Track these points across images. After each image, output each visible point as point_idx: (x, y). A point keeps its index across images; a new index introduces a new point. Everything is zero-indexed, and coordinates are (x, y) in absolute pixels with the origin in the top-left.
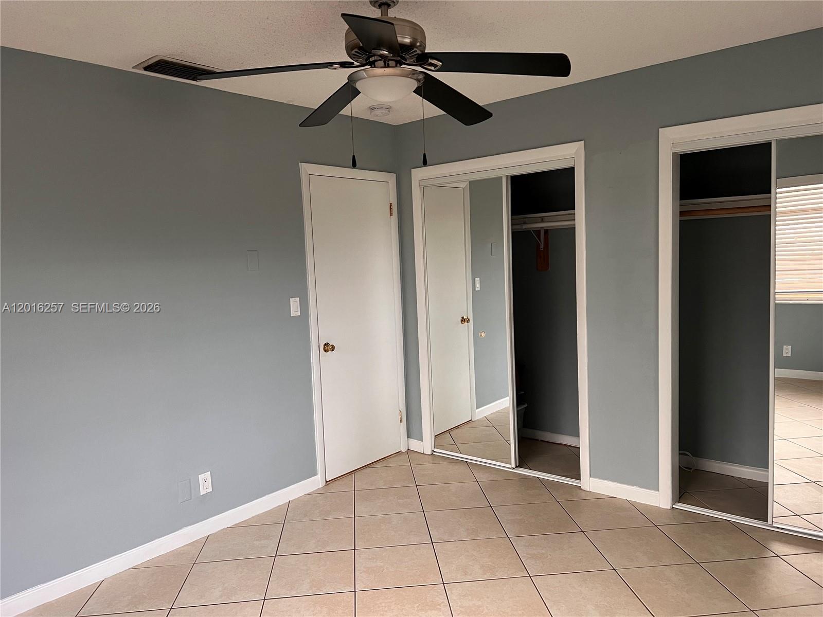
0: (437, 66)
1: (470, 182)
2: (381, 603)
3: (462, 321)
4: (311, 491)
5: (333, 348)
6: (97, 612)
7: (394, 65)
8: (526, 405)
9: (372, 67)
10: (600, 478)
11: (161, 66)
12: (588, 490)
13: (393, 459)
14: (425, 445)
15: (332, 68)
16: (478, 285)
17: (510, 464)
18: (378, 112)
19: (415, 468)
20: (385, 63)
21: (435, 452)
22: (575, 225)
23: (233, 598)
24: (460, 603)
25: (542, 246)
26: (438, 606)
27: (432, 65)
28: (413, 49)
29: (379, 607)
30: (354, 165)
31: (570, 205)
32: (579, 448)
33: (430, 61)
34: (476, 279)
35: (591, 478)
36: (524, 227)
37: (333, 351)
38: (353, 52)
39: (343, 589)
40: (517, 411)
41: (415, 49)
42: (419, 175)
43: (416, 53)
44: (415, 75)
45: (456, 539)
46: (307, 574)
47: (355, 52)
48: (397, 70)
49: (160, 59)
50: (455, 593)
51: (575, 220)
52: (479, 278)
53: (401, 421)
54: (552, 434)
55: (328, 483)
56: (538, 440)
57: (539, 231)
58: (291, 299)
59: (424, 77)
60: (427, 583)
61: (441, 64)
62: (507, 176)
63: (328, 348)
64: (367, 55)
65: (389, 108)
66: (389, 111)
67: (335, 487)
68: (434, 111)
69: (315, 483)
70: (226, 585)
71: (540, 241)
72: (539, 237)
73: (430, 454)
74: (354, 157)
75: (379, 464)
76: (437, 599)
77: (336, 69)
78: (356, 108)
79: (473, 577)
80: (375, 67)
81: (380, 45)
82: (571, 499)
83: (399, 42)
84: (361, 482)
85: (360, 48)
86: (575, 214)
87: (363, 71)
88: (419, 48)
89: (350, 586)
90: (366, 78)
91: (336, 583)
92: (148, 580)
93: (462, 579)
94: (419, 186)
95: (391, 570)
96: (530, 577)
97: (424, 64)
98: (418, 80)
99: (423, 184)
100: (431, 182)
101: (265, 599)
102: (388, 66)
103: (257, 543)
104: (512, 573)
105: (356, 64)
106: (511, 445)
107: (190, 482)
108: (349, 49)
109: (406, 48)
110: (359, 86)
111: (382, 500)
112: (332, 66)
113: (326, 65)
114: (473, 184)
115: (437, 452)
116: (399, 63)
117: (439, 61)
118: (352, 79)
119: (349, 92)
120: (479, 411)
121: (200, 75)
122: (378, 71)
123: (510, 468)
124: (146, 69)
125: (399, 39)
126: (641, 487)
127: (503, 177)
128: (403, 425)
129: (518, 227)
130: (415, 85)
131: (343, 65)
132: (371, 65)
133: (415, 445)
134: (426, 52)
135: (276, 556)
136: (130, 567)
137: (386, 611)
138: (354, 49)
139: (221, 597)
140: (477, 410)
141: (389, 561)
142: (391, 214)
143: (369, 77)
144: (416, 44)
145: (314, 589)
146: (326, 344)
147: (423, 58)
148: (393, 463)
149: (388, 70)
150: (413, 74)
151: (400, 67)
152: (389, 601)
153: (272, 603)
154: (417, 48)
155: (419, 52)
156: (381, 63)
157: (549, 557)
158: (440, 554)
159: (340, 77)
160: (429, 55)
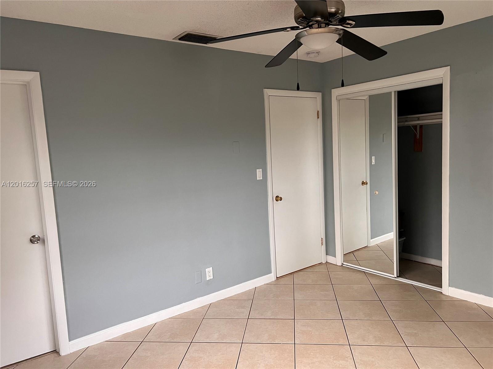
0: (352, 24)
1: (369, 96)
2: (310, 353)
3: (362, 184)
4: (268, 282)
5: (281, 199)
6: (153, 340)
7: (324, 26)
8: (405, 238)
9: (310, 29)
10: (456, 288)
11: (188, 37)
12: (448, 295)
13: (317, 267)
14: (338, 260)
15: (286, 31)
16: (373, 161)
17: (393, 274)
18: (312, 55)
19: (331, 273)
20: (318, 25)
21: (343, 264)
22: (442, 121)
23: (225, 340)
24: (360, 358)
25: (418, 136)
26: (346, 358)
27: (348, 24)
28: (336, 15)
29: (309, 355)
30: (298, 89)
31: (439, 108)
32: (442, 267)
33: (348, 22)
34: (372, 157)
35: (449, 287)
36: (406, 124)
37: (281, 200)
38: (299, 20)
39: (287, 342)
40: (399, 242)
41: (338, 15)
42: (336, 93)
43: (339, 17)
44: (337, 32)
45: (357, 318)
46: (266, 331)
47: (300, 20)
48: (326, 29)
49: (187, 33)
50: (357, 352)
51: (442, 118)
52: (374, 157)
53: (322, 244)
54: (422, 257)
55: (278, 278)
56: (412, 261)
57: (416, 126)
58: (257, 170)
59: (343, 32)
60: (339, 343)
61: (354, 23)
62: (395, 92)
63: (278, 199)
64: (307, 21)
65: (318, 53)
66: (318, 54)
67: (282, 281)
68: (348, 52)
69: (270, 278)
70: (221, 332)
71: (416, 132)
72: (416, 130)
73: (340, 265)
74: (298, 84)
75: (309, 270)
76: (346, 354)
77: (288, 31)
78: (299, 54)
79: (369, 343)
80: (312, 28)
81: (316, 14)
82: (435, 299)
83: (328, 11)
84: (298, 279)
85: (303, 17)
86: (442, 114)
87: (305, 31)
88: (340, 14)
89: (292, 341)
90: (307, 35)
91: (283, 338)
92: (179, 325)
93: (361, 343)
94: (336, 99)
95: (316, 333)
96: (407, 346)
97: (343, 24)
98: (339, 35)
99: (338, 98)
100: (344, 97)
101: (242, 343)
102: (321, 27)
103: (237, 310)
104: (394, 343)
105: (301, 27)
106: (394, 263)
107: (201, 272)
108: (297, 19)
109: (333, 15)
110: (302, 41)
111: (311, 291)
112: (286, 29)
113: (282, 29)
114: (371, 97)
115: (345, 265)
116: (327, 25)
117: (353, 21)
118: (298, 37)
119: (296, 44)
120: (372, 241)
121: (211, 41)
122: (314, 30)
123: (393, 277)
124: (180, 39)
125: (328, 9)
126: (485, 296)
127: (392, 92)
128: (324, 247)
129: (402, 124)
130: (337, 37)
131: (293, 28)
132: (310, 27)
133: (331, 259)
134: (345, 16)
135: (248, 318)
136: (170, 317)
137: (314, 358)
138: (299, 19)
139: (218, 339)
140: (371, 240)
141: (315, 328)
142: (318, 118)
143: (309, 34)
144: (338, 12)
145: (270, 340)
146: (277, 197)
147: (343, 21)
148: (317, 269)
149: (320, 30)
150: (337, 31)
151: (328, 27)
152: (316, 352)
153: (246, 345)
154: (339, 14)
155: (340, 17)
156: (316, 25)
157: (420, 336)
158: (347, 327)
159: (291, 36)
160: (347, 18)
